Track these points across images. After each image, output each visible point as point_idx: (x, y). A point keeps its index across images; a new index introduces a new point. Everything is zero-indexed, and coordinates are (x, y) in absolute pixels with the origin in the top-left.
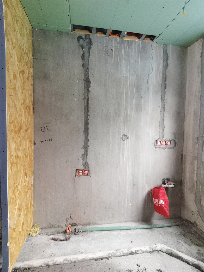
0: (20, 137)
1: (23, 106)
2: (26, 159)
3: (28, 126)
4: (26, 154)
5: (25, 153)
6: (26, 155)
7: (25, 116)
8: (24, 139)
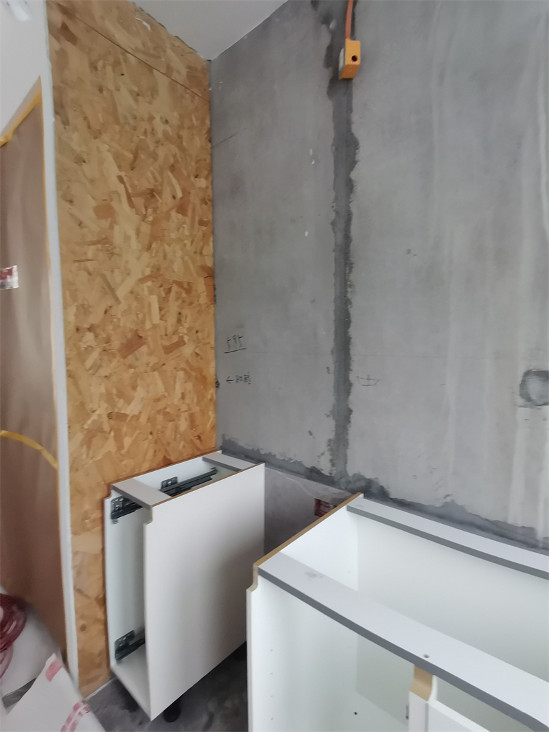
0: (130, 366)
1: (149, 283)
2: (171, 424)
3: (182, 337)
4: (168, 410)
5: (165, 408)
6: (166, 414)
7: (161, 309)
8: (154, 369)
